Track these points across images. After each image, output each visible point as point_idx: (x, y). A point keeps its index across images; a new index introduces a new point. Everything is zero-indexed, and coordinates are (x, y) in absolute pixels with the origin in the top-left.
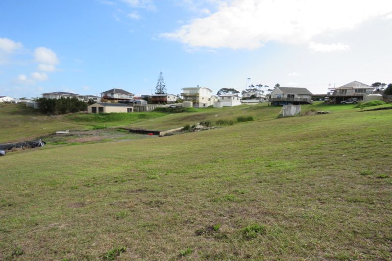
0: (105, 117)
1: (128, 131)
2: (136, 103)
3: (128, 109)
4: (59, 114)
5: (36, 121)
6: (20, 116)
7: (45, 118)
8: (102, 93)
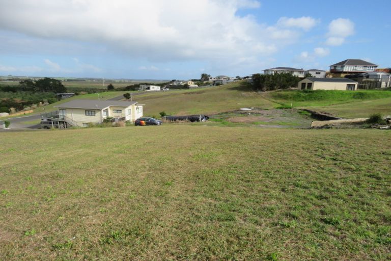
0: (307, 94)
1: (310, 114)
2: (368, 77)
3: (349, 85)
4: (267, 90)
5: (243, 96)
6: (235, 91)
7: (252, 94)
8: (331, 67)
